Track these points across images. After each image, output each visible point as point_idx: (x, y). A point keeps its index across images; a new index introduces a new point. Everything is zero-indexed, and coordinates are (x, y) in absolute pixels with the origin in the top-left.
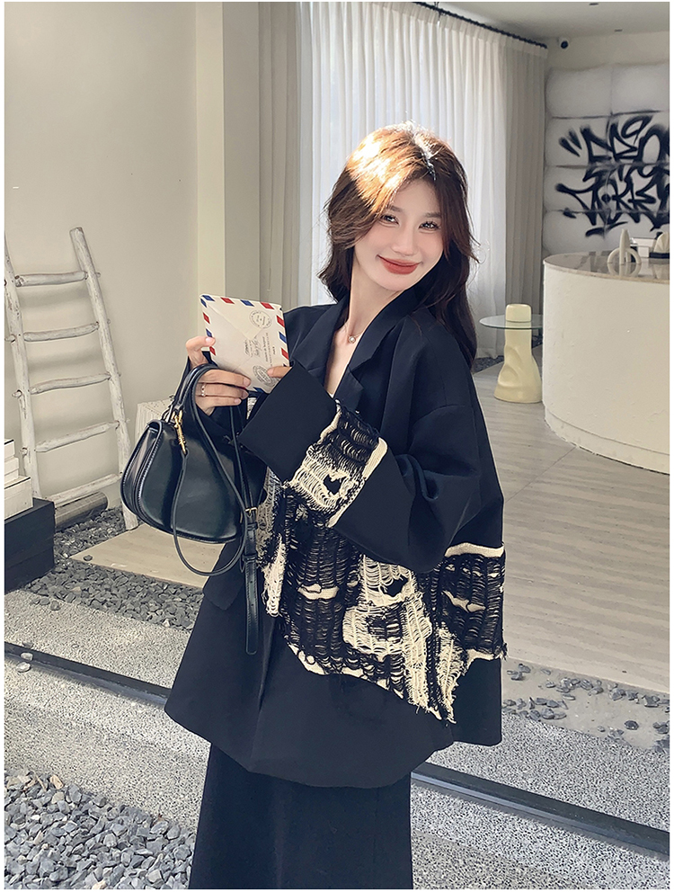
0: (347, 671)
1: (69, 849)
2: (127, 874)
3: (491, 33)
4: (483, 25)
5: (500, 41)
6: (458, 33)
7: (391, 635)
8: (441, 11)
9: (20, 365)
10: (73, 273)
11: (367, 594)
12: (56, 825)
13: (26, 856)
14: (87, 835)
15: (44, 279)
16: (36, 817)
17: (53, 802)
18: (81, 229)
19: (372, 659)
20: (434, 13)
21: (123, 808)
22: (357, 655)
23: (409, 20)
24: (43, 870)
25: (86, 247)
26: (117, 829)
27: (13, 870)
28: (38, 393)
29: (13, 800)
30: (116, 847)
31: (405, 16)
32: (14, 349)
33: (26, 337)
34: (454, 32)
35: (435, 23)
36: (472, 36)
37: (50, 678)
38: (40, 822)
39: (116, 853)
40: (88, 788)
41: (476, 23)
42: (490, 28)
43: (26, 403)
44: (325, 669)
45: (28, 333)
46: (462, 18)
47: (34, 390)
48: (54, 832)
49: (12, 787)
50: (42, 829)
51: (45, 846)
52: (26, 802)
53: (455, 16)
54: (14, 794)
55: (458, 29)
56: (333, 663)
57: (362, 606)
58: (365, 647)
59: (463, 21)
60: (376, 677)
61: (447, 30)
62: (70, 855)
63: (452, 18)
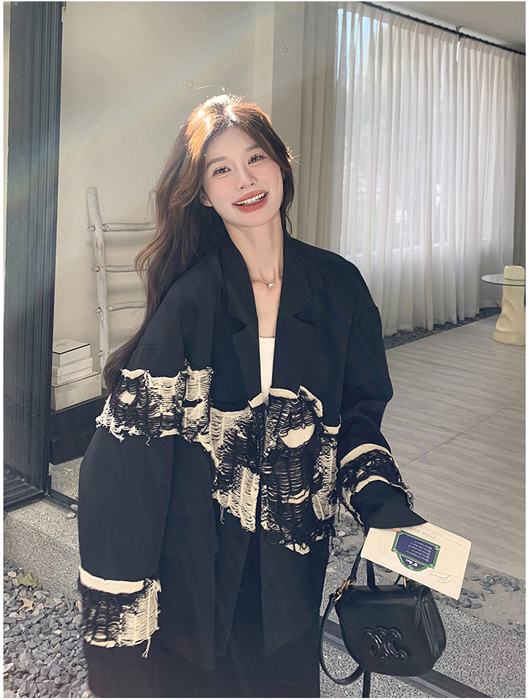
1: (75, 660)
3: (505, 52)
4: (498, 46)
5: (513, 58)
6: (475, 52)
8: (462, 35)
9: (102, 289)
10: (148, 224)
12: (71, 640)
13: (43, 661)
15: (124, 227)
16: (58, 632)
17: (73, 622)
20: (455, 37)
23: (433, 41)
24: (52, 674)
27: (30, 671)
28: (114, 310)
31: (429, 39)
32: (98, 278)
33: (107, 269)
34: (472, 51)
35: (456, 43)
36: (488, 54)
38: (60, 636)
41: (493, 44)
42: (504, 48)
43: (104, 317)
45: (109, 266)
46: (480, 40)
47: (111, 308)
48: (68, 645)
49: (48, 606)
50: (60, 642)
51: (59, 655)
52: (54, 619)
53: (474, 38)
54: (48, 612)
55: (476, 49)
59: (480, 43)
61: (466, 49)
62: (75, 665)
63: (471, 40)
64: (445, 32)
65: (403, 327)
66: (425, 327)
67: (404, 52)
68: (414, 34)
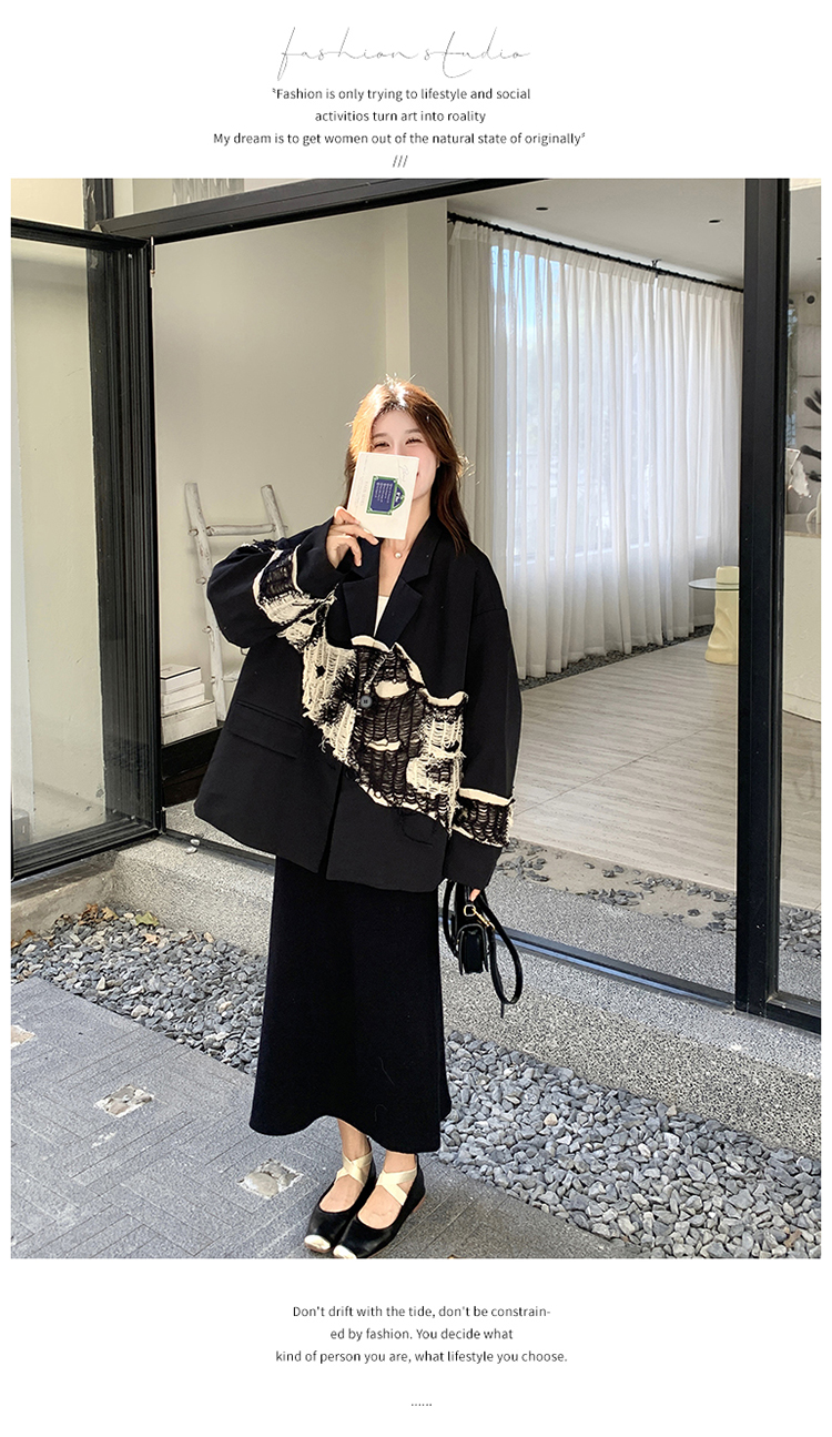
0: (406, 805)
2: (249, 999)
3: (721, 290)
4: (711, 283)
5: (733, 295)
6: (680, 292)
7: (443, 780)
8: (659, 272)
10: (261, 526)
11: (429, 748)
12: (202, 965)
13: (174, 984)
14: (224, 972)
15: (233, 530)
16: (188, 960)
17: (203, 951)
18: (270, 487)
19: (426, 798)
20: (650, 274)
21: (257, 957)
22: (415, 793)
23: (620, 281)
24: (185, 991)
25: (275, 502)
26: (249, 970)
29: (173, 948)
30: (246, 982)
31: (615, 279)
34: (675, 292)
35: (652, 283)
36: (697, 295)
37: (210, 858)
39: (244, 985)
40: (232, 942)
41: (703, 281)
42: (720, 285)
44: (390, 802)
46: (686, 277)
48: (200, 970)
49: (173, 940)
50: (191, 968)
51: (191, 978)
52: (181, 950)
53: (677, 275)
54: (174, 944)
55: (680, 289)
56: (396, 798)
57: (423, 757)
58: (422, 787)
59: (685, 280)
60: (427, 810)
61: (665, 290)
63: (672, 277)
64: (635, 269)
65: (592, 651)
66: (621, 650)
67: (582, 299)
68: (593, 275)
